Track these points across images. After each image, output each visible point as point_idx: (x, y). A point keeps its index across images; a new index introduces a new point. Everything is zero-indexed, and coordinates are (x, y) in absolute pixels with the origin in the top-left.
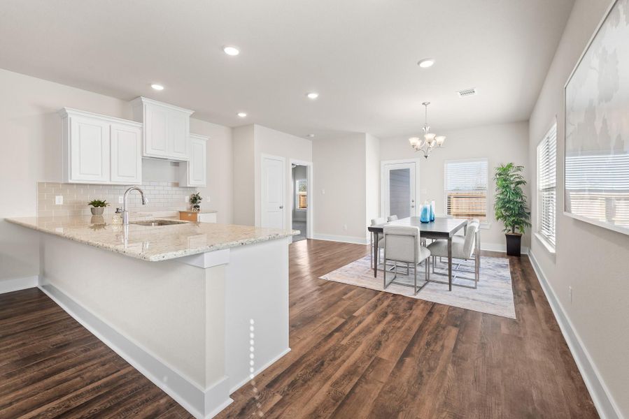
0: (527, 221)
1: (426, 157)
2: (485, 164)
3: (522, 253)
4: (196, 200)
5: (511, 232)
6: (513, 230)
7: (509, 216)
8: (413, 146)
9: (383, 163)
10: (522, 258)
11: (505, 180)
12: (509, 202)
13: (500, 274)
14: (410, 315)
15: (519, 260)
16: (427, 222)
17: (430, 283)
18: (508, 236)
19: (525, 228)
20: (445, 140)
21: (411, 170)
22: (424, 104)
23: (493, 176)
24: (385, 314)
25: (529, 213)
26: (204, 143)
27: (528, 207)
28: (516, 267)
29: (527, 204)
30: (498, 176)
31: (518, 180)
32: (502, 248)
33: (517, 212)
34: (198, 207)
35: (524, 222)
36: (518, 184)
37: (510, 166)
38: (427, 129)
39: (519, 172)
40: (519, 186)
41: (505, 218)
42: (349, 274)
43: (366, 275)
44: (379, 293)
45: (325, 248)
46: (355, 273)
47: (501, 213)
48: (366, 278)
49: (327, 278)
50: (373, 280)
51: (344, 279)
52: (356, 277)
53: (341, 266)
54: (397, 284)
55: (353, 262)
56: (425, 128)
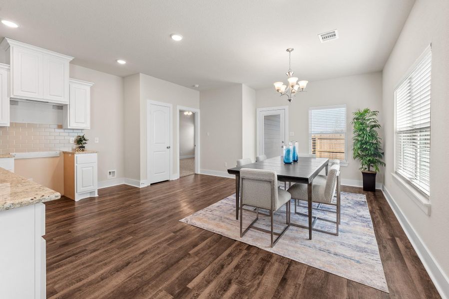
0: (381, 160)
1: (290, 100)
2: (343, 110)
3: (376, 188)
4: (82, 141)
5: (367, 170)
6: (369, 168)
7: (365, 156)
8: (278, 90)
9: (259, 110)
10: (376, 193)
11: (362, 124)
12: (366, 143)
13: (360, 214)
14: (259, 284)
15: (375, 195)
16: (290, 163)
17: (291, 227)
18: (364, 174)
19: (379, 167)
20: (307, 84)
21: (281, 116)
22: (288, 50)
23: (351, 120)
24: (229, 282)
25: (383, 153)
26: (88, 89)
27: (382, 148)
28: (374, 205)
29: (381, 145)
30: (355, 121)
31: (373, 124)
32: (359, 184)
33: (372, 153)
34: (84, 147)
35: (380, 162)
36: (373, 128)
37: (366, 111)
38: (291, 74)
39: (374, 117)
40: (374, 129)
41: (362, 157)
42: (213, 215)
43: (228, 217)
44: (233, 244)
45: (206, 183)
46: (219, 214)
47: (358, 153)
48: (226, 220)
49: (187, 222)
50: (233, 224)
51: (205, 222)
52: (218, 219)
53: (210, 204)
54: (256, 230)
55: (223, 199)
56: (289, 73)
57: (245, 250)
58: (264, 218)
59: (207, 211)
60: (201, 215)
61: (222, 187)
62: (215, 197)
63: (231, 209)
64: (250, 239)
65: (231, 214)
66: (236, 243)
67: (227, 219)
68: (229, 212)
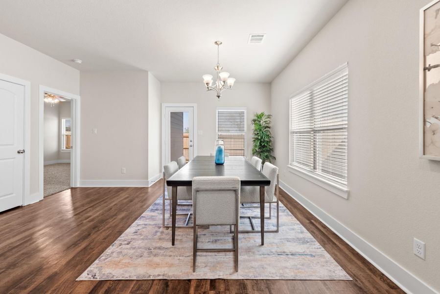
1: (219, 97)
7: (262, 152)
12: (264, 141)
22: (216, 43)
30: (253, 122)
31: (267, 125)
36: (265, 128)
37: (262, 114)
39: (268, 119)
40: (267, 129)
41: (259, 153)
42: (134, 248)
43: (158, 245)
44: (189, 287)
45: (96, 200)
46: (143, 245)
47: (256, 150)
48: (159, 251)
49: (94, 276)
50: (171, 253)
51: (127, 265)
52: (145, 254)
53: (120, 232)
54: (205, 254)
55: (136, 219)
56: (218, 67)
57: (210, 290)
58: (203, 233)
59: (121, 245)
60: (115, 255)
61: (125, 201)
62: (123, 219)
63: (157, 232)
64: (206, 270)
65: (160, 239)
66: (193, 284)
67: (159, 248)
68: (156, 237)
